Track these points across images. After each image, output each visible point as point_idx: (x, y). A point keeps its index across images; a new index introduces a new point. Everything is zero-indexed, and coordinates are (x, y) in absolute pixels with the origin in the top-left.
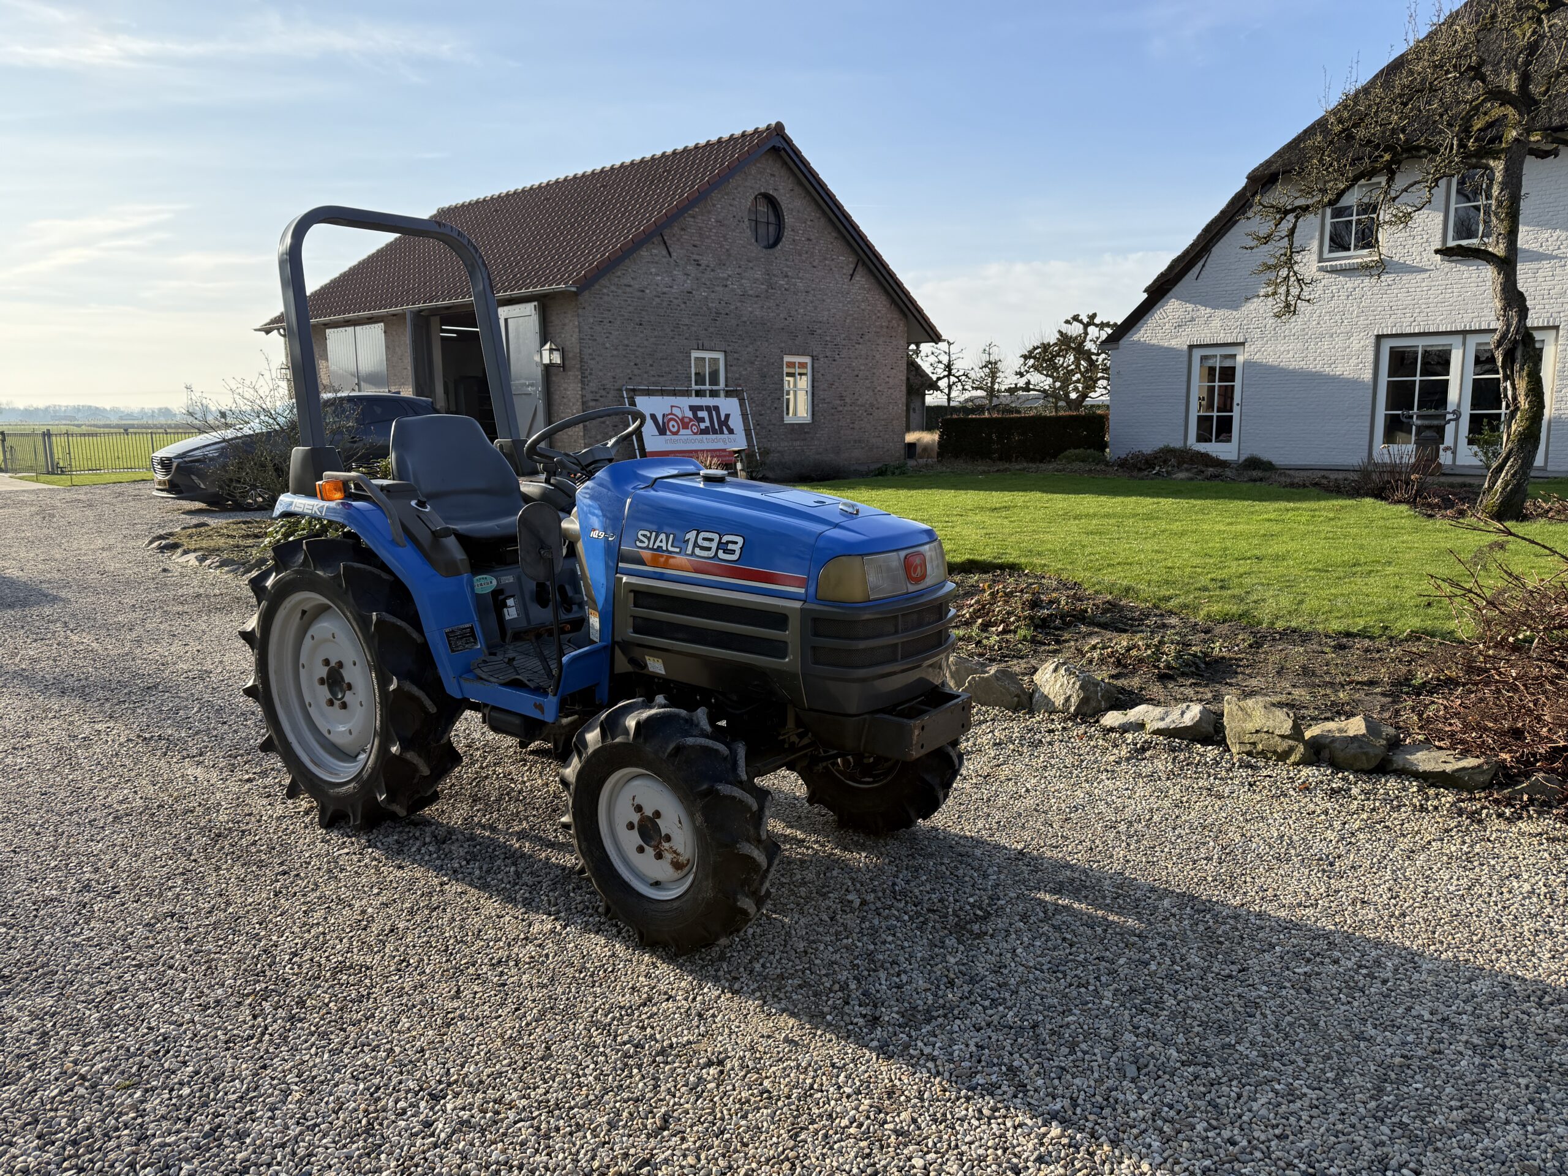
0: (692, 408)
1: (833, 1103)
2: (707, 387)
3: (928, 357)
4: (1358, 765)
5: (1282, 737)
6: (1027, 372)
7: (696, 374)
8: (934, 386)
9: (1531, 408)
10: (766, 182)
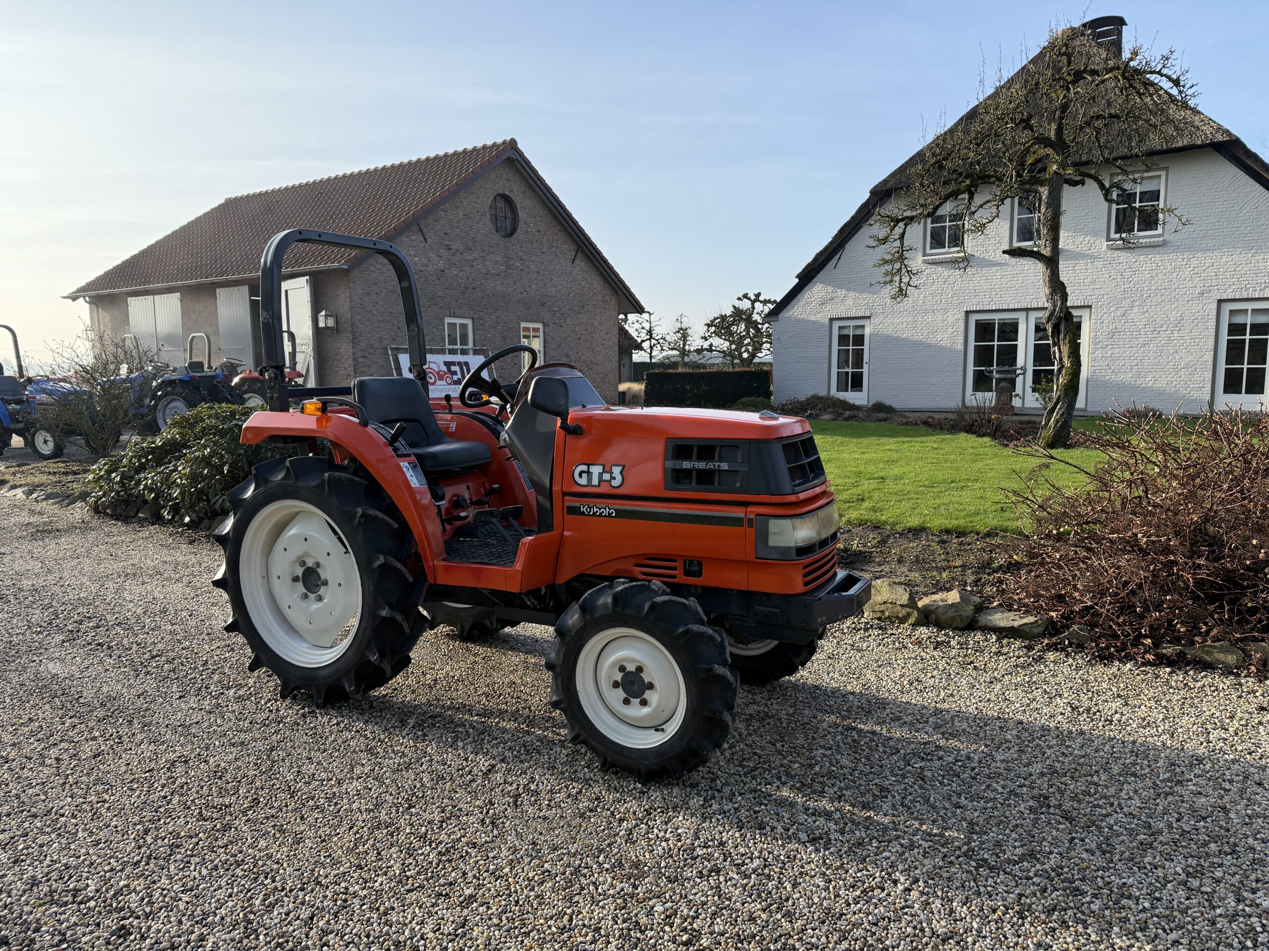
0: (446, 363)
1: (596, 875)
2: (459, 346)
3: (634, 324)
4: (955, 625)
5: (902, 606)
6: (710, 337)
7: (449, 335)
8: (639, 347)
9: (1072, 366)
10: (503, 185)
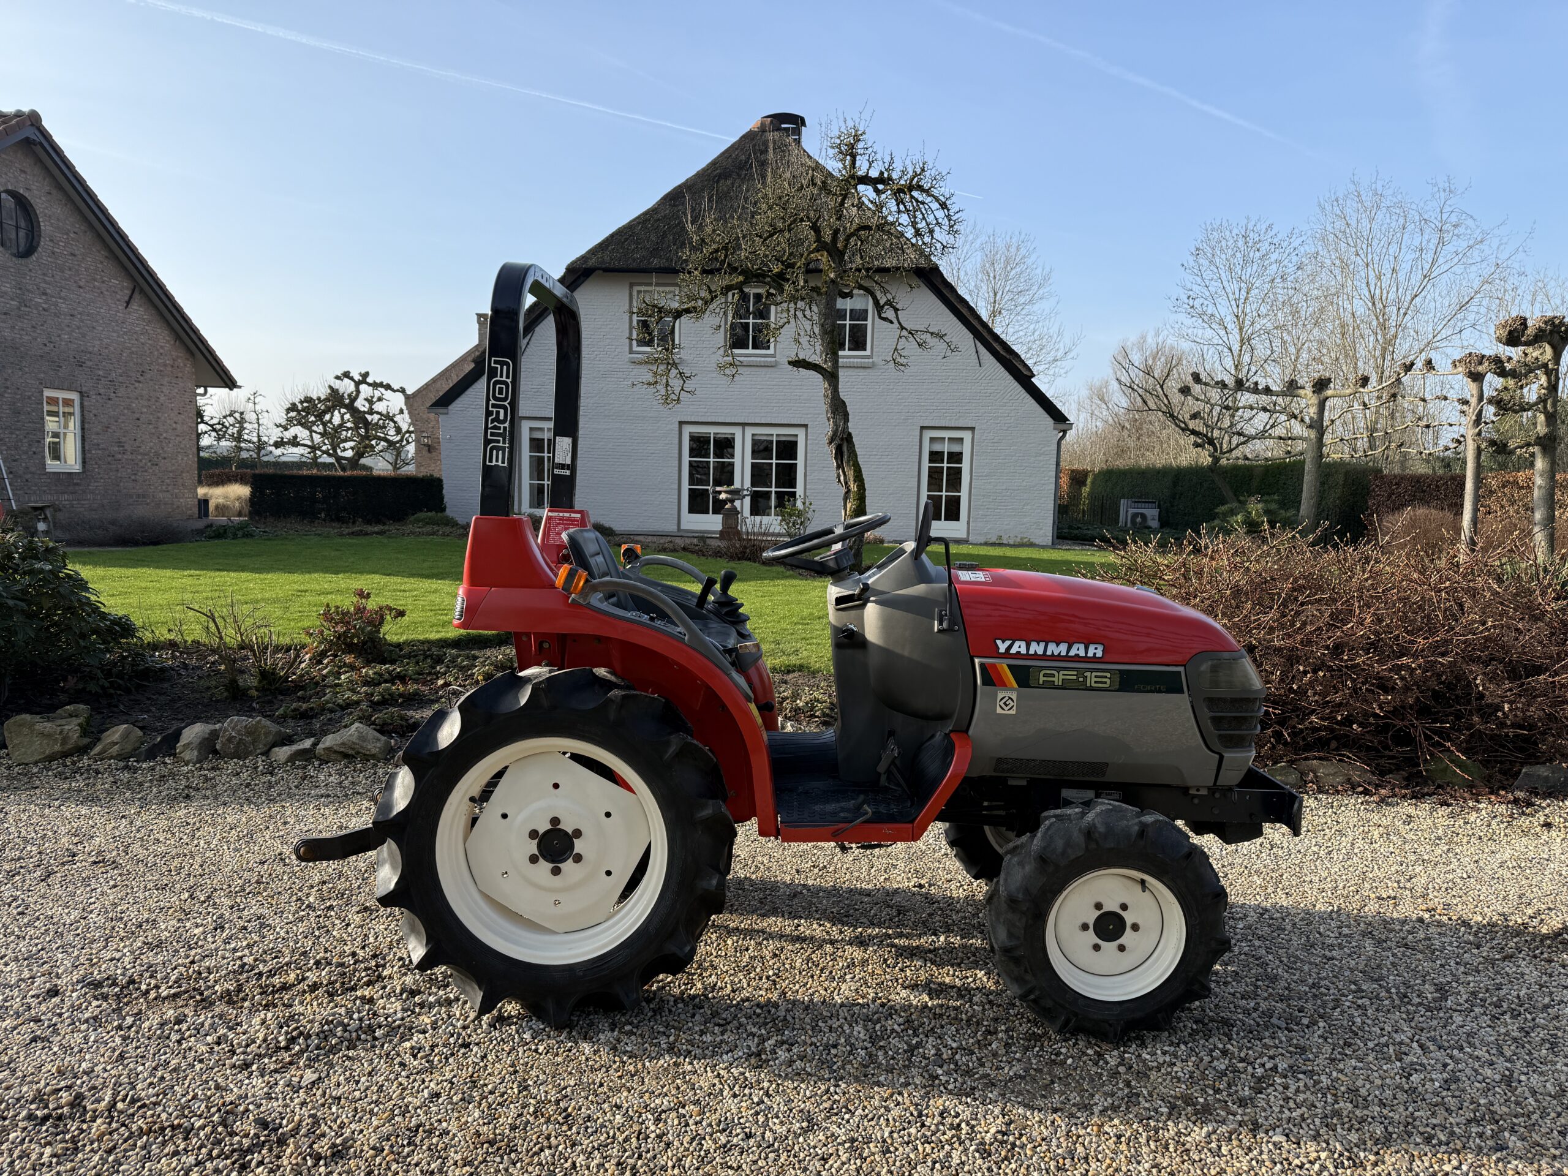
6: (291, 425)
9: (859, 490)
10: (15, 177)
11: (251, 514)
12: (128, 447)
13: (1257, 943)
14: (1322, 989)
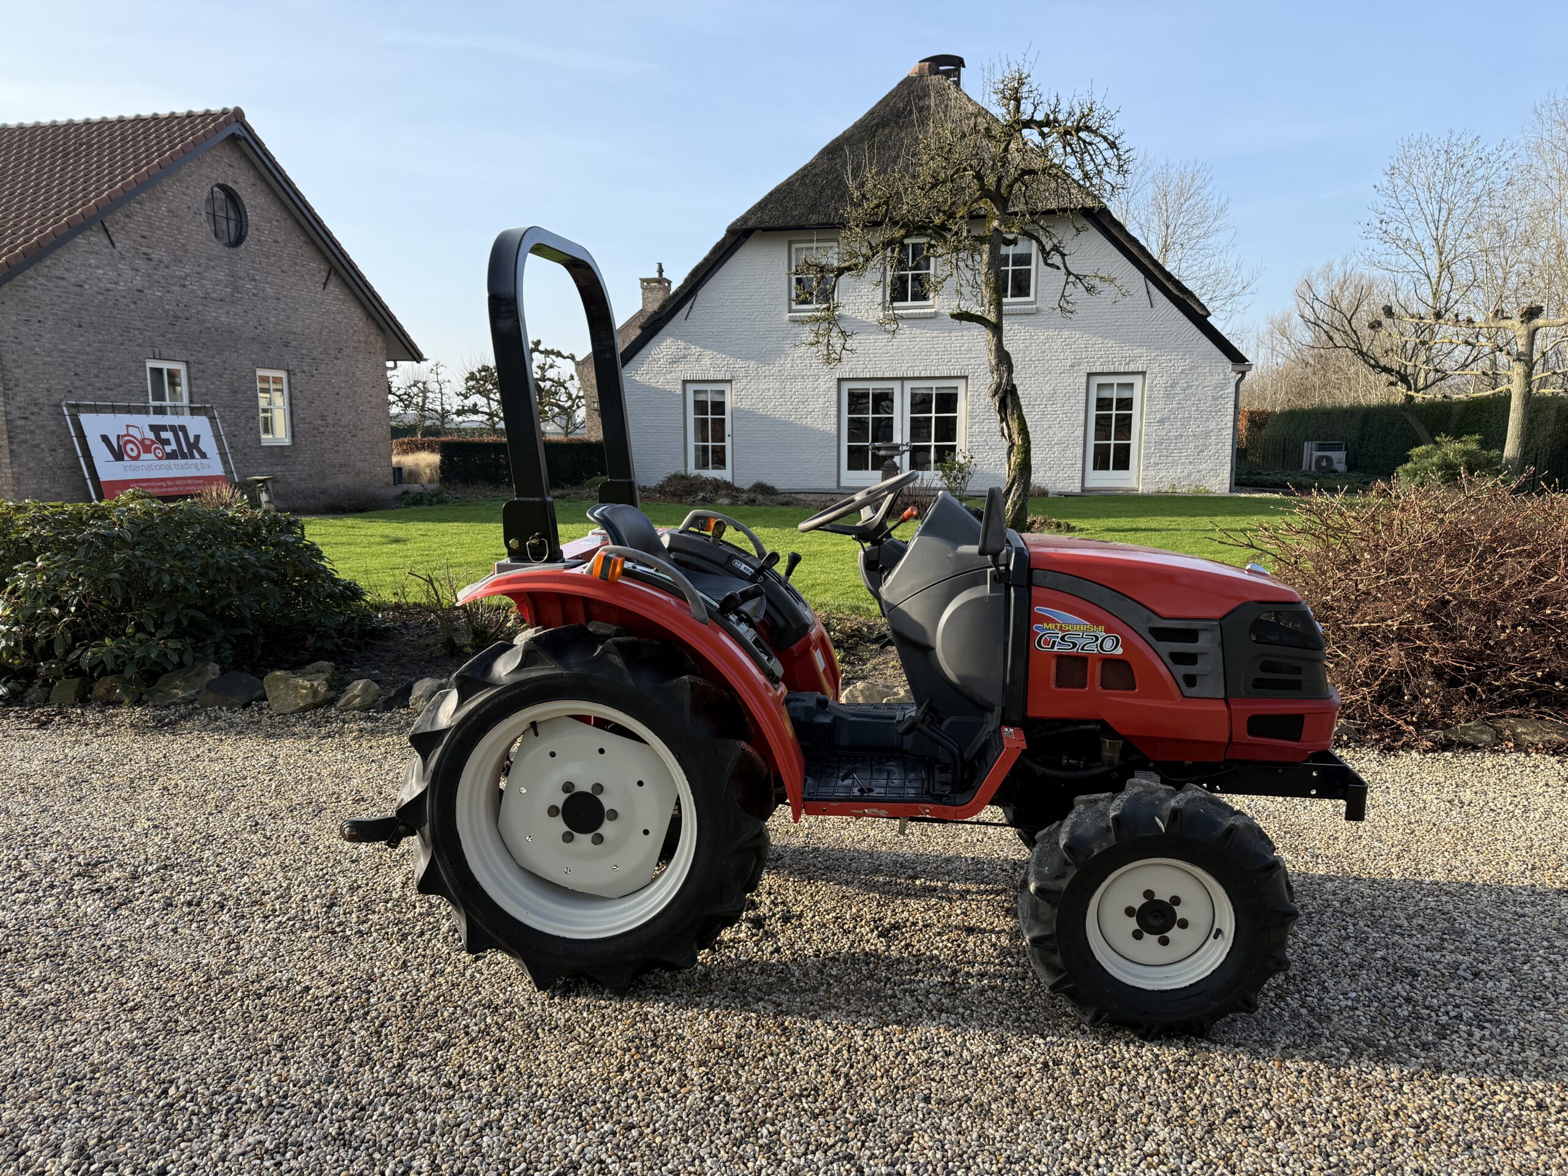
0: (153, 428)
2: (168, 403)
7: (153, 387)
10: (224, 172)
11: (441, 480)
12: (329, 420)
13: (1444, 899)
14: (1512, 945)
